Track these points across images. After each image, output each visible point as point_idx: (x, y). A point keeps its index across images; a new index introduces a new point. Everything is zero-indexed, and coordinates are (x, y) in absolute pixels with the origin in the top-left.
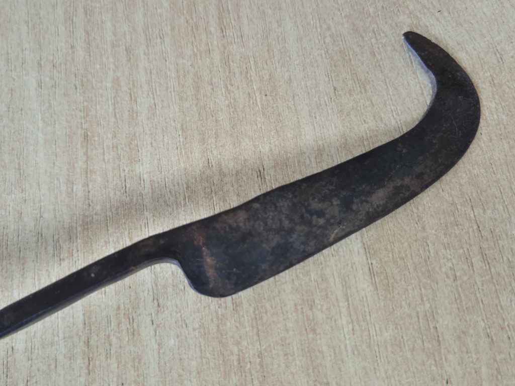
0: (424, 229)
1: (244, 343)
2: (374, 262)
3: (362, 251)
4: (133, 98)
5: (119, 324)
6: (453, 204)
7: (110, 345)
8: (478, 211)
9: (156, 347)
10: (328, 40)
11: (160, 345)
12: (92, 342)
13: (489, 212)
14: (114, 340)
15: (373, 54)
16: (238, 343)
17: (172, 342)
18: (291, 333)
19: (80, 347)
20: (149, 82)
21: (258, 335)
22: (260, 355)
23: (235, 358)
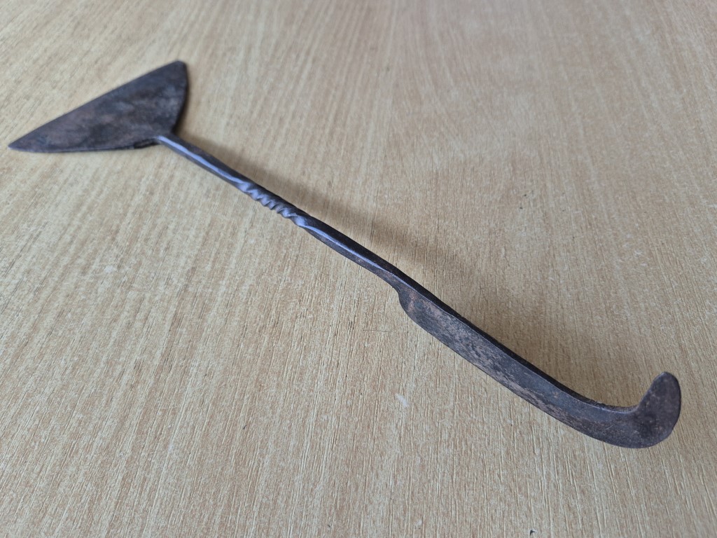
0: (408, 223)
1: (291, 250)
2: (375, 231)
3: (370, 225)
4: (275, 139)
5: (227, 229)
6: (429, 216)
7: (219, 235)
8: (441, 221)
9: (243, 242)
10: (391, 135)
11: (246, 242)
12: (210, 233)
13: (447, 223)
14: (222, 235)
15: (413, 145)
16: (287, 249)
17: (252, 241)
18: (318, 251)
19: (203, 234)
20: (286, 135)
21: (300, 248)
22: (297, 256)
23: (284, 254)
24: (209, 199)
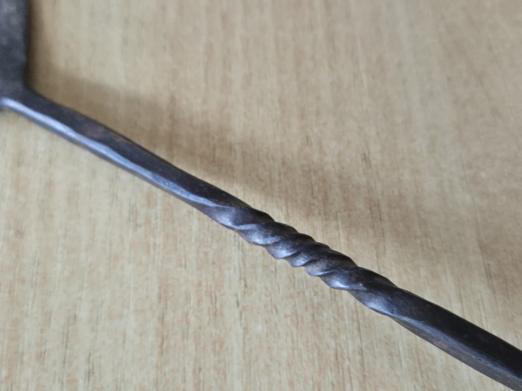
24: (141, 231)
